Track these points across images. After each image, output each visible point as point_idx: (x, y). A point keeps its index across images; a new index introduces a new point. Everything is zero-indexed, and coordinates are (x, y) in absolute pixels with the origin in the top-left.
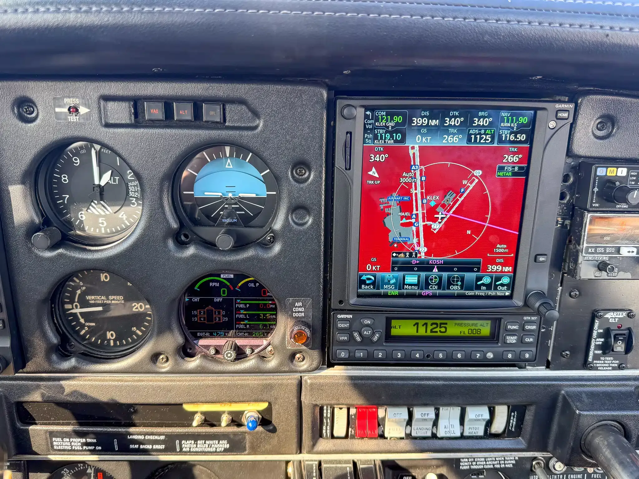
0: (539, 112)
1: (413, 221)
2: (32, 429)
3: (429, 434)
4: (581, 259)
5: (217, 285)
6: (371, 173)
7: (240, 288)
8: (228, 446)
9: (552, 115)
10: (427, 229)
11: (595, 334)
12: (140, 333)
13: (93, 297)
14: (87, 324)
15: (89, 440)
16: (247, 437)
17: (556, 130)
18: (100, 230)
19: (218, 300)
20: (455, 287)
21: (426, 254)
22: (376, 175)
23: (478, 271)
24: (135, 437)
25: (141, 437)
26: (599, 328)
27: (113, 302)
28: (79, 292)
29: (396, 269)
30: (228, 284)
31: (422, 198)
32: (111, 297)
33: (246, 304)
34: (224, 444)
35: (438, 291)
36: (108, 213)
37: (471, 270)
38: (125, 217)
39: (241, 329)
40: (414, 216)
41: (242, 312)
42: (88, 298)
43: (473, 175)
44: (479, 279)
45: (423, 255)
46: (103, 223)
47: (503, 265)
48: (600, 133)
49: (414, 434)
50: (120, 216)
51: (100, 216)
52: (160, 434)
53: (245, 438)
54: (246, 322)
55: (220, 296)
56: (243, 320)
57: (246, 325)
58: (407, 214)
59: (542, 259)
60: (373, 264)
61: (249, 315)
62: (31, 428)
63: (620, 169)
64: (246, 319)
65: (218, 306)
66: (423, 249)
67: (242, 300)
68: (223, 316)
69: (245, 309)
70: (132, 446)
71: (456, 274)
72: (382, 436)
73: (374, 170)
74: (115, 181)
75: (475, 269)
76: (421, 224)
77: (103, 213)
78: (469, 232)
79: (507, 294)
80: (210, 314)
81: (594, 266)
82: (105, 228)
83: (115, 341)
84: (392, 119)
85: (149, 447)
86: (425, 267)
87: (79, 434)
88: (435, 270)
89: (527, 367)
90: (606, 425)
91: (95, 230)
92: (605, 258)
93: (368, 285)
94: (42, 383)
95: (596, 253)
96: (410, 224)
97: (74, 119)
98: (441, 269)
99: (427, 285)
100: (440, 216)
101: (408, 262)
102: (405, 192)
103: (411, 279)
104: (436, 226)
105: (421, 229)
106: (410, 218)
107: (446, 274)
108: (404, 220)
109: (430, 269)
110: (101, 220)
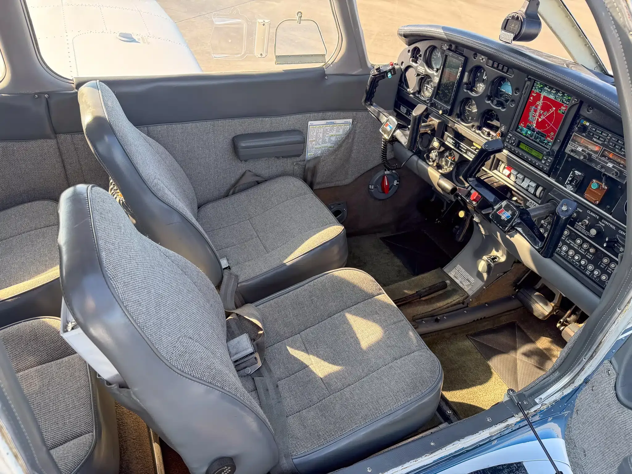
2: (445, 133)
4: (568, 146)
5: (494, 115)
7: (497, 118)
10: (538, 119)
11: (570, 175)
14: (467, 113)
15: (453, 142)
17: (575, 104)
20: (538, 140)
21: (535, 127)
22: (532, 99)
24: (461, 146)
29: (527, 128)
31: (540, 110)
35: (534, 139)
37: (543, 137)
43: (553, 109)
44: (544, 140)
47: (551, 139)
52: (466, 148)
55: (493, 118)
60: (523, 124)
66: (535, 125)
71: (539, 136)
72: (510, 178)
73: (532, 97)
76: (537, 117)
78: (546, 125)
79: (549, 148)
82: (479, 89)
84: (540, 85)
85: (462, 150)
86: (533, 130)
87: (453, 139)
88: (535, 133)
91: (477, 89)
92: (573, 148)
94: (452, 122)
95: (571, 146)
96: (534, 116)
97: (482, 61)
98: (537, 133)
99: (532, 136)
100: (542, 117)
101: (530, 127)
102: (536, 107)
103: (529, 132)
104: (540, 120)
105: (536, 119)
106: (535, 114)
107: (537, 135)
108: (533, 115)
109: (534, 132)
110: (481, 88)
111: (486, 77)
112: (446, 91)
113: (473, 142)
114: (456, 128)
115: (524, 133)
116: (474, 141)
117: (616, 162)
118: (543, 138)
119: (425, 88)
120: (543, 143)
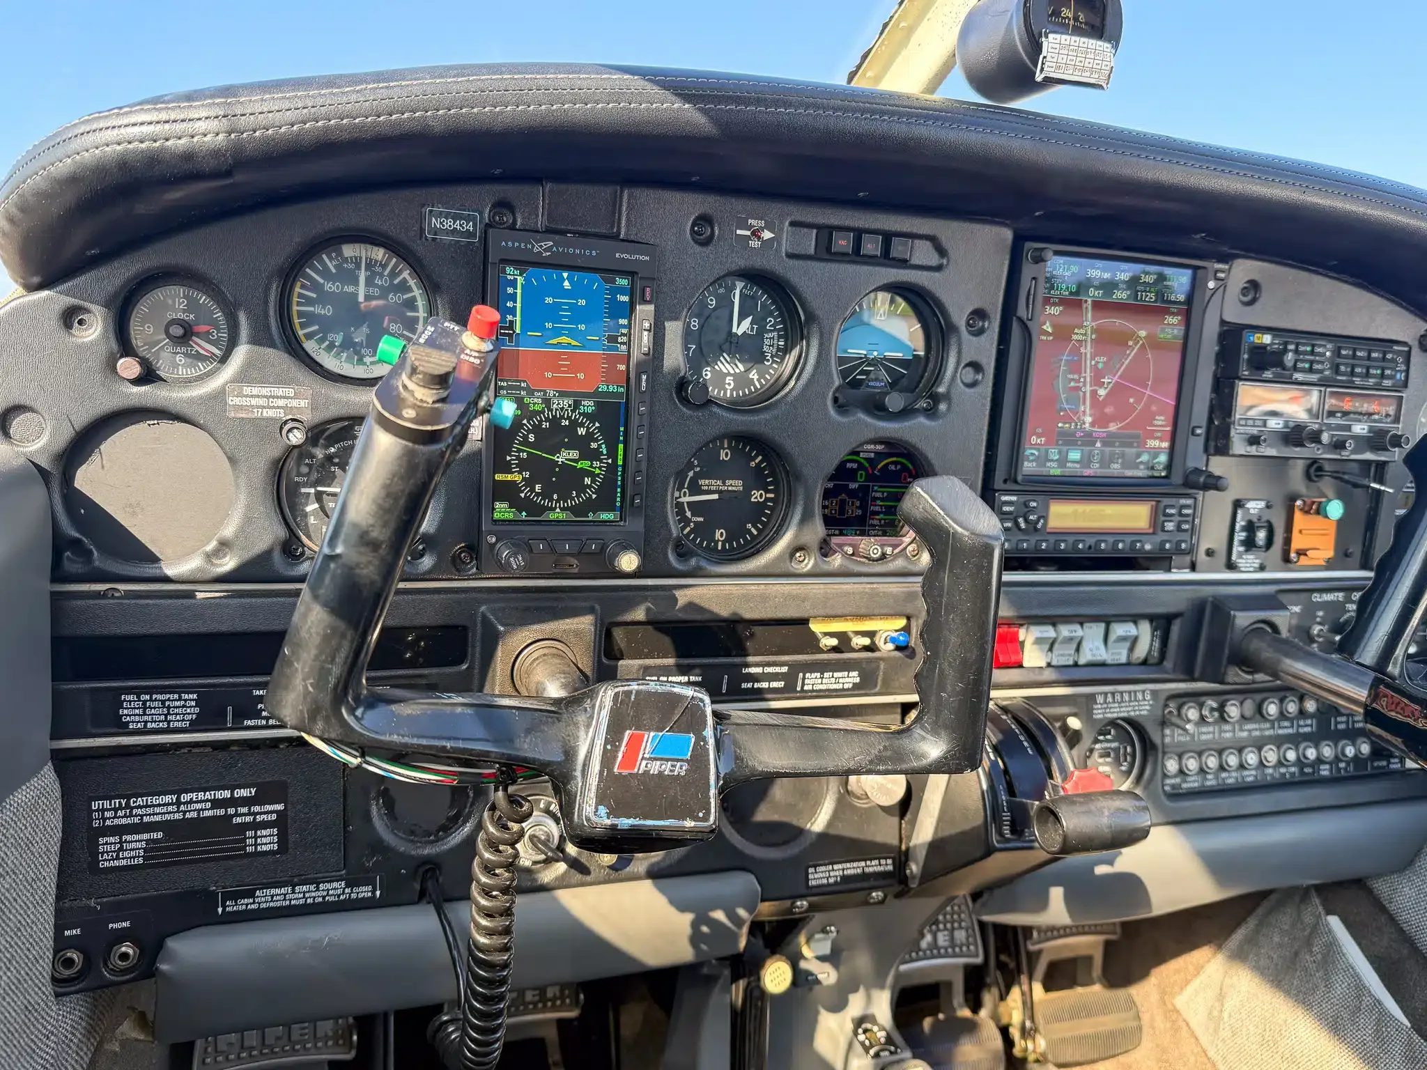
0: (1199, 272)
1: (1081, 384)
2: (622, 666)
3: (1071, 663)
4: (1233, 433)
5: (855, 466)
6: (1045, 327)
7: (879, 471)
8: (857, 680)
9: (1211, 274)
10: (1094, 393)
11: (1238, 527)
12: (755, 532)
13: (707, 482)
14: (694, 519)
15: (693, 678)
16: (882, 666)
17: (1215, 290)
18: (725, 393)
19: (853, 486)
20: (1116, 466)
21: (1092, 424)
22: (1050, 330)
23: (1138, 447)
24: (753, 670)
25: (758, 670)
26: (1242, 520)
27: (730, 488)
28: (691, 474)
29: (1060, 442)
30: (867, 465)
31: (1092, 359)
32: (728, 482)
33: (883, 492)
34: (853, 677)
35: (1099, 471)
36: (737, 371)
37: (1130, 445)
38: (756, 377)
39: (875, 526)
40: (1082, 380)
41: (879, 502)
42: (701, 482)
43: (1138, 336)
44: (1139, 456)
45: (1087, 425)
46: (729, 384)
47: (1161, 440)
48: (1246, 299)
49: (1054, 663)
50: (751, 376)
51: (729, 374)
52: (781, 664)
53: (878, 667)
54: (881, 516)
55: (856, 481)
56: (878, 513)
57: (880, 520)
58: (1076, 377)
59: (1198, 431)
60: (1039, 436)
61: (886, 507)
62: (621, 662)
63: (1265, 336)
64: (881, 512)
65: (852, 494)
66: (1088, 419)
67: (880, 487)
68: (857, 507)
69: (882, 499)
70: (744, 686)
71: (1118, 450)
72: (1021, 666)
73: (1048, 324)
74: (752, 330)
75: (1135, 444)
76: (1088, 388)
77: (732, 372)
78: (1131, 400)
79: (1163, 474)
80: (842, 504)
81: (1245, 440)
82: (732, 391)
83: (724, 542)
84: (1069, 269)
85: (765, 685)
86: (1089, 440)
87: (682, 670)
88: (1098, 445)
89: (1173, 570)
90: (1257, 628)
91: (719, 392)
92: (1255, 431)
93: (1032, 461)
94: (649, 593)
95: (1246, 425)
96: (1078, 389)
97: (755, 244)
98: (1105, 444)
99: (1090, 461)
100: (1106, 380)
101: (1073, 435)
102: (1076, 351)
103: (1075, 455)
104: (1102, 392)
105: (1088, 395)
106: (1078, 381)
107: (1108, 450)
108: (1072, 384)
109: (1093, 444)
110: (729, 379)
111: (747, 323)
112: (563, 457)
113: (804, 622)
114: (691, 606)
115: (1054, 465)
116: (812, 613)
117: (1360, 414)
118: (1131, 451)
119: (312, 507)
120: (1137, 468)
